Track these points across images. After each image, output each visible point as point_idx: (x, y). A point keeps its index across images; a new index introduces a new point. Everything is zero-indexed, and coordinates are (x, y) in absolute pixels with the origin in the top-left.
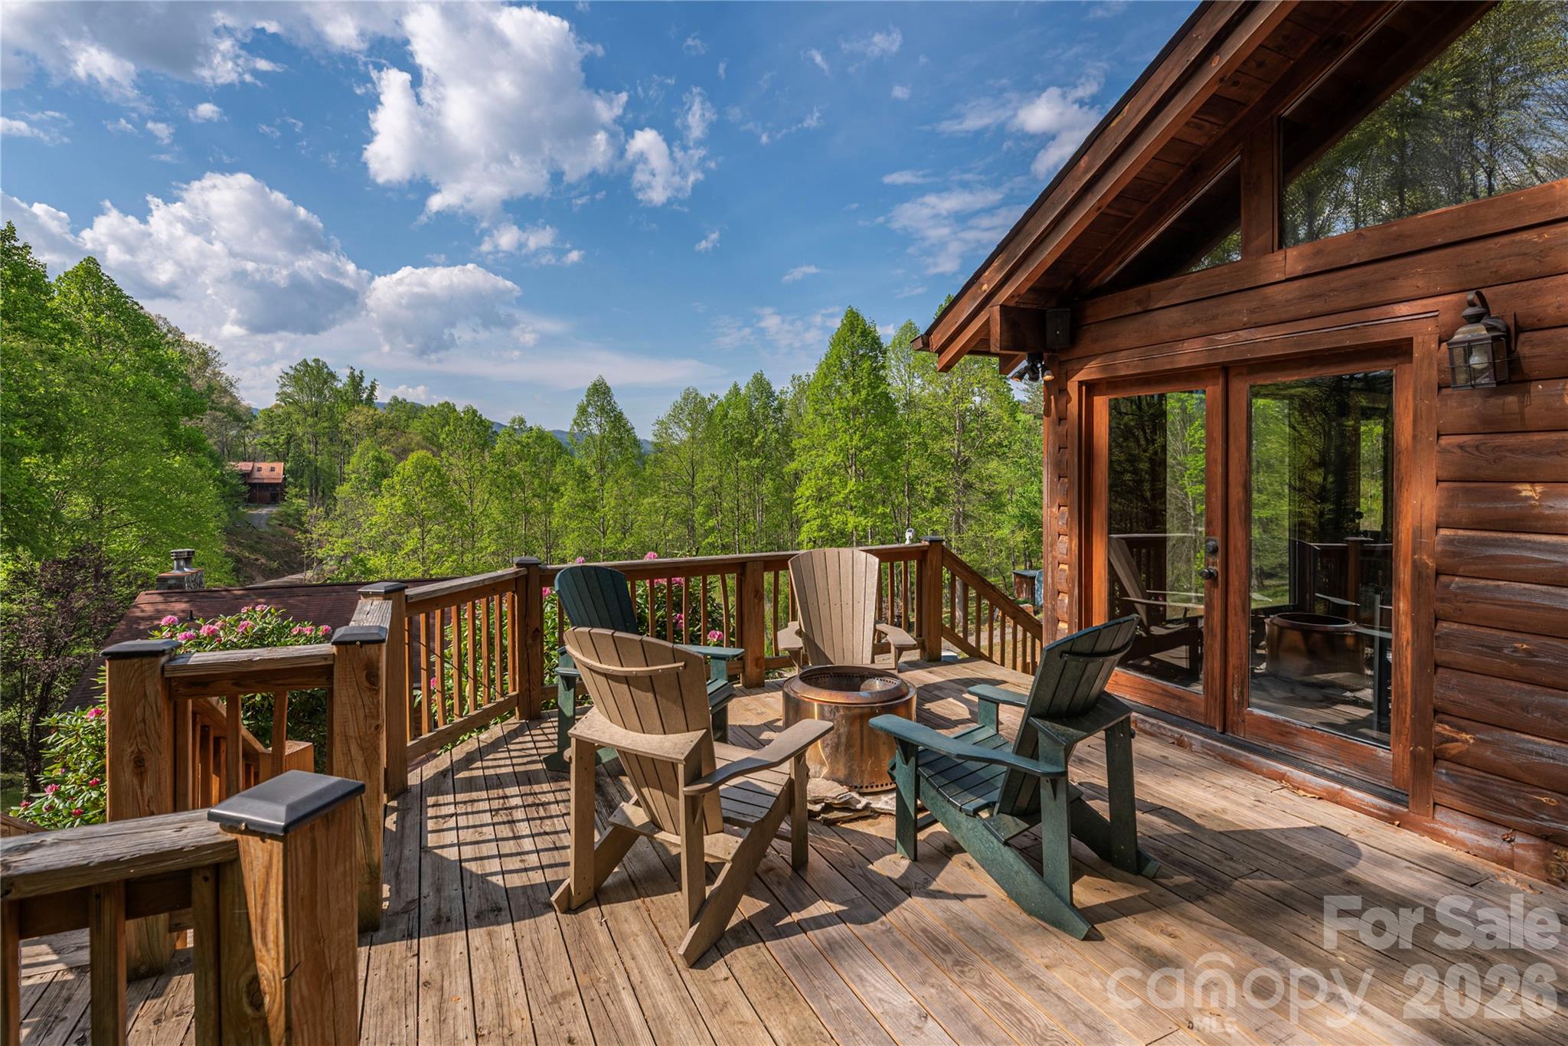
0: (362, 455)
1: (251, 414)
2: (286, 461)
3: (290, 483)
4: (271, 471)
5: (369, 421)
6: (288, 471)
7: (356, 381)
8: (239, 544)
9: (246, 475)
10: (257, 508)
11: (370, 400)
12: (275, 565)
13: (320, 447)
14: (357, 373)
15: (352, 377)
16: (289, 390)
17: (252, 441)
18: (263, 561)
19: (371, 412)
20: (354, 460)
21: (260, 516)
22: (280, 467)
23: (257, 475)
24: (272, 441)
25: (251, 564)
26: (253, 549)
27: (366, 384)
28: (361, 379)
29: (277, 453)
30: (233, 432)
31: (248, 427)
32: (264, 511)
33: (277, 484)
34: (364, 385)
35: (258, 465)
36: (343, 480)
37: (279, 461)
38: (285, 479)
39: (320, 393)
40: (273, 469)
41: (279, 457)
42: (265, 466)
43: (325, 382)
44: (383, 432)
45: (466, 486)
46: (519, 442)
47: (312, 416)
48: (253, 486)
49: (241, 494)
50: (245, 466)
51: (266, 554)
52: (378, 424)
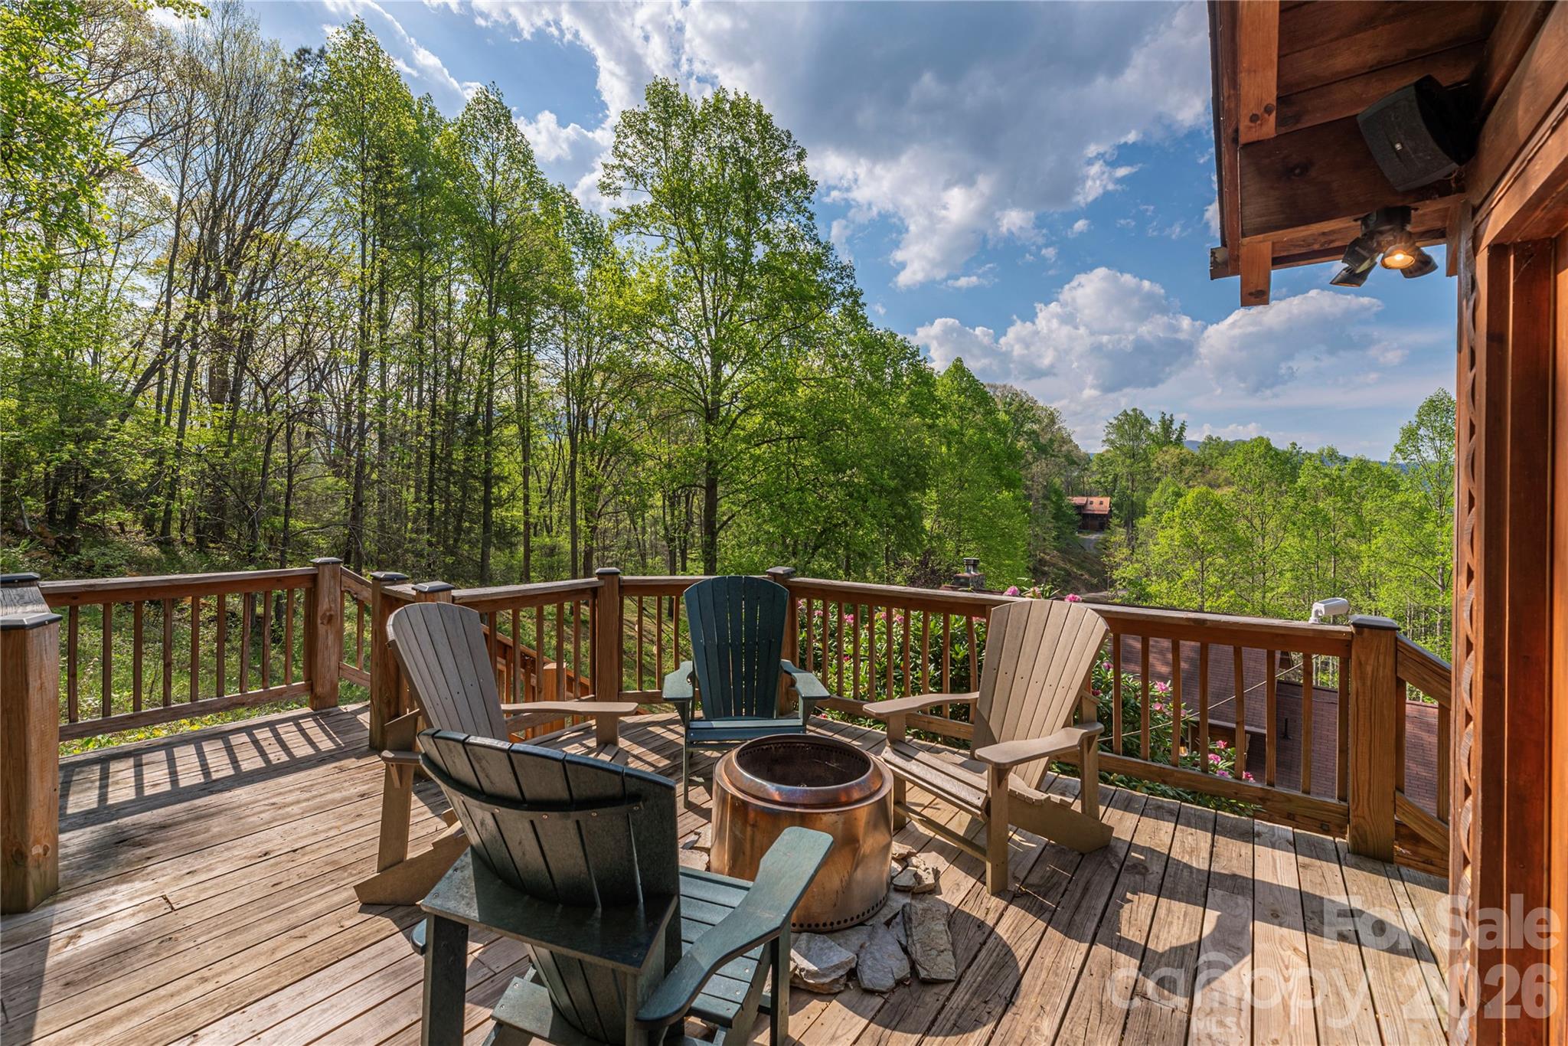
0: (1164, 491)
1: (1088, 459)
2: (1112, 496)
3: (1115, 515)
4: (1100, 504)
5: (1175, 460)
6: (1114, 505)
7: (1166, 425)
8: (1070, 561)
9: (1080, 508)
10: (1089, 534)
11: (1179, 439)
12: (1095, 581)
13: (1136, 484)
14: (1167, 417)
15: (1163, 421)
16: (1113, 437)
17: (1090, 480)
18: (1086, 576)
19: (1178, 451)
20: (1155, 494)
21: (1090, 541)
22: (1107, 501)
23: (1089, 507)
24: (1102, 480)
25: (1078, 578)
26: (1080, 567)
27: (1176, 426)
28: (1171, 422)
29: (1106, 490)
30: (1076, 474)
31: (1086, 469)
32: (1093, 537)
33: (1105, 515)
34: (1174, 428)
35: (1090, 499)
36: (1144, 514)
37: (1107, 496)
38: (1111, 511)
39: (1137, 437)
40: (1101, 503)
41: (1108, 493)
42: (1096, 500)
43: (1142, 428)
44: (1188, 470)
45: (1257, 522)
46: (1326, 475)
47: (1130, 458)
48: (1086, 516)
49: (1075, 522)
50: (1079, 500)
51: (1089, 572)
52: (1183, 462)
